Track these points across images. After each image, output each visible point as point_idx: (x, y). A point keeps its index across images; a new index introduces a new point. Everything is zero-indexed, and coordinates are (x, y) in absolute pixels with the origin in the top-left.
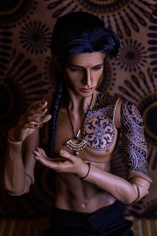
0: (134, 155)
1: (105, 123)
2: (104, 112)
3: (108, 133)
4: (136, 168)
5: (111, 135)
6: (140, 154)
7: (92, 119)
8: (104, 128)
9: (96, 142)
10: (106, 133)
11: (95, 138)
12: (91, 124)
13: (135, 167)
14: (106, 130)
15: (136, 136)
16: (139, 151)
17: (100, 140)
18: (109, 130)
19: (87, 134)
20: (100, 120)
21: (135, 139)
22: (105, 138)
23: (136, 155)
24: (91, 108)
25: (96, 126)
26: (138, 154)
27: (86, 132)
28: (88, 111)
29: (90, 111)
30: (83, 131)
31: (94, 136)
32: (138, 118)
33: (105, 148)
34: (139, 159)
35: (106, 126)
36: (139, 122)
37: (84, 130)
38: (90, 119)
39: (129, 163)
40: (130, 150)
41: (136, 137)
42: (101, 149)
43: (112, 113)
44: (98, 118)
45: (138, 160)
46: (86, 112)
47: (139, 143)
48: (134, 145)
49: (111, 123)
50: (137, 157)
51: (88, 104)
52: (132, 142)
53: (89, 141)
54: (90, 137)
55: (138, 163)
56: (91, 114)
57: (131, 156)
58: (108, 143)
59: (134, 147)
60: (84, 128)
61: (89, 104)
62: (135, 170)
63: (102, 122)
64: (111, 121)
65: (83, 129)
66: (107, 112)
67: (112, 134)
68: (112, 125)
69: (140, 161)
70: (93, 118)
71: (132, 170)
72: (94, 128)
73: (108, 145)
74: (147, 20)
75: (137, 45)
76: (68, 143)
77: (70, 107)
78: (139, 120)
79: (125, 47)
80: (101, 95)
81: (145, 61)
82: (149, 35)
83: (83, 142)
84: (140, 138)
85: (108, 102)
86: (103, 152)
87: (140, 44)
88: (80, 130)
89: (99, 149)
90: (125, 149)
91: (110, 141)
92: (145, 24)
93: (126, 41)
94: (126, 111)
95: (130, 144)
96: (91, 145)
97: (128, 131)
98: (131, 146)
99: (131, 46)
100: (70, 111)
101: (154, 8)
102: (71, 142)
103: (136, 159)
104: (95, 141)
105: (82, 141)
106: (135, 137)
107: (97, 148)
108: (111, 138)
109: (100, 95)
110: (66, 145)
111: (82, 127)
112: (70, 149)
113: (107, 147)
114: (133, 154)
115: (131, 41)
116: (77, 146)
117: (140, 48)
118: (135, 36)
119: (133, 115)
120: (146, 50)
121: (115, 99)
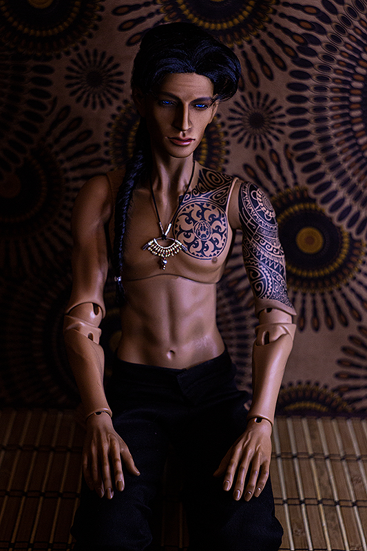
0: (265, 274)
1: (212, 216)
2: (211, 198)
3: (217, 232)
4: (269, 294)
5: (222, 237)
6: (274, 271)
7: (191, 208)
8: (211, 223)
9: (197, 245)
10: (214, 231)
11: (196, 238)
12: (189, 215)
13: (268, 292)
14: (213, 226)
15: (266, 241)
16: (272, 267)
17: (203, 243)
18: (219, 227)
19: (182, 231)
20: (204, 210)
21: (264, 247)
22: (211, 240)
23: (269, 273)
24: (191, 189)
25: (198, 219)
26: (271, 271)
27: (180, 228)
28: (185, 193)
29: (189, 193)
30: (177, 226)
31: (193, 236)
32: (268, 212)
33: (211, 256)
34: (273, 279)
35: (214, 220)
36: (269, 218)
37: (178, 224)
38: (188, 207)
39: (258, 288)
40: (257, 266)
41: (267, 244)
42: (205, 257)
43: (225, 199)
44: (201, 206)
45: (271, 281)
46: (182, 194)
47: (272, 252)
48: (264, 256)
49: (223, 216)
50: (270, 277)
51: (185, 182)
52: (260, 252)
53: (185, 242)
54: (188, 237)
55: (272, 285)
56: (191, 199)
57: (259, 275)
58: (216, 248)
59: (264, 261)
60: (178, 220)
61: (188, 183)
62: (268, 297)
63: (207, 214)
64: (222, 212)
65: (175, 223)
66: (216, 197)
67: (223, 235)
68: (224, 220)
69: (275, 281)
70: (193, 206)
71: (262, 298)
72: (195, 222)
73: (216, 251)
74: (288, 61)
75: (268, 103)
76: (149, 244)
77: (155, 187)
78: (270, 216)
79: (247, 105)
80: (207, 171)
81: (281, 132)
82: (290, 86)
83: (176, 243)
84: (273, 244)
85: (219, 182)
86: (207, 263)
87: (274, 101)
88: (170, 225)
89: (201, 256)
90: (249, 264)
91: (219, 246)
92: (284, 68)
93: (251, 95)
94: (248, 201)
95: (257, 257)
96: (189, 250)
97: (252, 234)
98: (259, 259)
99: (258, 103)
100: (154, 193)
101: (301, 40)
102: (156, 242)
103: (268, 280)
104: (195, 244)
105: (174, 241)
106: (264, 244)
107: (197, 255)
108: (221, 242)
109: (205, 171)
110: (147, 249)
111: (174, 221)
112: (153, 254)
113: (215, 255)
114: (264, 271)
115: (259, 94)
116: (165, 250)
117: (273, 108)
118: (265, 86)
119: (259, 208)
120: (283, 111)
121: (229, 178)
